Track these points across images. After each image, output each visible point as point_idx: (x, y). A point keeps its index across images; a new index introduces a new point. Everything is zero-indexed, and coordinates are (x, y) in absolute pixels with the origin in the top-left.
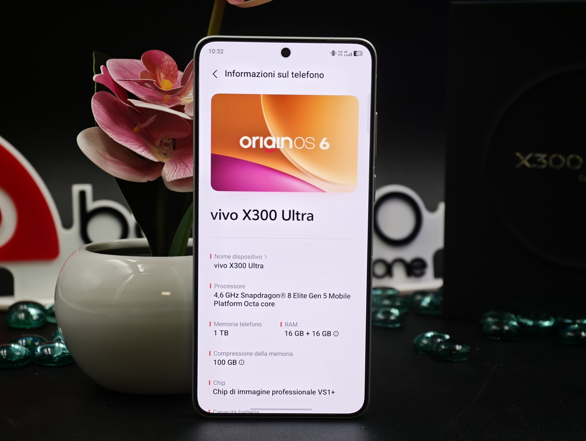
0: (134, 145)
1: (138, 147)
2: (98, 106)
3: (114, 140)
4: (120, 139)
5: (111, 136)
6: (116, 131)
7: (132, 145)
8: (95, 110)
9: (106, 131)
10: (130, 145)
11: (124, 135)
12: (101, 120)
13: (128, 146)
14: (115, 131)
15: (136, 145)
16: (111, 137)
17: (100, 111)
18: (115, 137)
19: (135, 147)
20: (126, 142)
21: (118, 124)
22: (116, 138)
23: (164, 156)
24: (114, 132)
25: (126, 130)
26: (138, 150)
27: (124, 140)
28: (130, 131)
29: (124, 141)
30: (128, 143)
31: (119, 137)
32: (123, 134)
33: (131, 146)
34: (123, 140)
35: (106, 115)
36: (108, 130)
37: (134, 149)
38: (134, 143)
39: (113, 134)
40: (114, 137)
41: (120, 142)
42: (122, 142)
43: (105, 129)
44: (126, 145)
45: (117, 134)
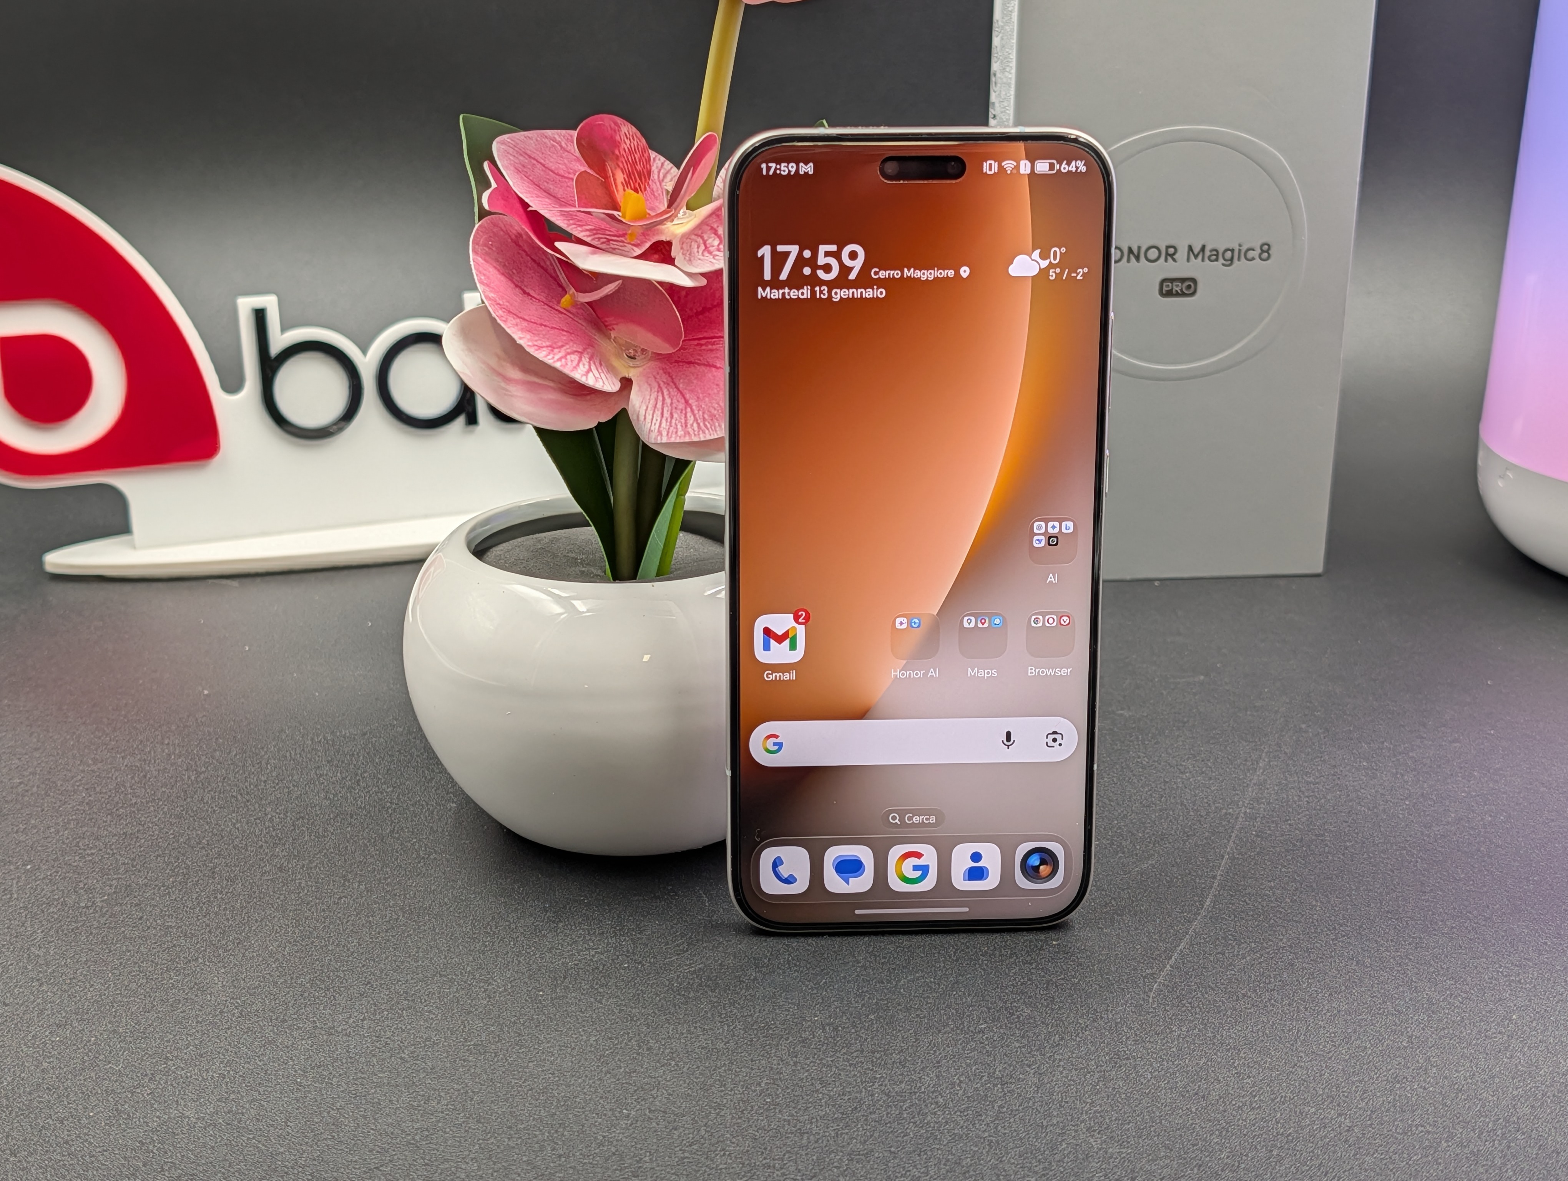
0: (569, 354)
1: (575, 357)
2: (485, 260)
3: (528, 349)
4: (539, 343)
5: (521, 338)
6: (526, 318)
7: (565, 357)
8: (480, 272)
9: (509, 327)
10: (560, 359)
11: (545, 326)
12: (493, 295)
13: (558, 365)
14: (524, 319)
15: (573, 353)
16: (519, 342)
17: (489, 272)
18: (529, 340)
19: (572, 361)
20: (552, 348)
21: (529, 294)
22: (530, 343)
23: (631, 363)
24: (525, 324)
25: (546, 307)
26: (579, 371)
27: (548, 344)
28: (554, 309)
29: (547, 347)
30: (556, 351)
31: (536, 338)
32: (541, 325)
33: (563, 360)
34: (544, 344)
35: (503, 278)
36: (512, 320)
37: (572, 370)
38: (567, 348)
39: (522, 330)
40: (525, 340)
41: (541, 355)
42: (544, 353)
43: (505, 321)
44: (554, 362)
45: (533, 326)
